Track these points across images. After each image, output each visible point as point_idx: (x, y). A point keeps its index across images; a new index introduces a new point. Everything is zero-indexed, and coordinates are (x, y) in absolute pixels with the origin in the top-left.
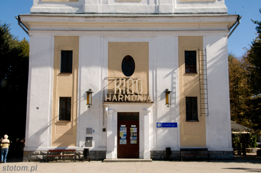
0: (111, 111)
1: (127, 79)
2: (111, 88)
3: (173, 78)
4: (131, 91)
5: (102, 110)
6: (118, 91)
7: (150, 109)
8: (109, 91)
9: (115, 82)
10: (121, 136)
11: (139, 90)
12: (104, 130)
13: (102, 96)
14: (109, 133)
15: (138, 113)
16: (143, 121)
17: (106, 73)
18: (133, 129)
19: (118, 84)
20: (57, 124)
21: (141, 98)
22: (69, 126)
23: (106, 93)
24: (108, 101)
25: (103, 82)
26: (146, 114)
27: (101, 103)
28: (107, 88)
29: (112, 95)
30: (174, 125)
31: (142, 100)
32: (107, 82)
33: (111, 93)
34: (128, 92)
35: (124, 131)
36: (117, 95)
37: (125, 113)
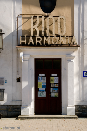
0: (27, 57)
1: (46, 17)
2: (26, 28)
4: (51, 32)
5: (15, 56)
6: (35, 32)
11: (62, 31)
12: (19, 80)
13: (15, 38)
14: (25, 84)
15: (60, 59)
16: (66, 69)
17: (20, 9)
18: (54, 79)
19: (34, 23)
21: (64, 41)
23: (20, 34)
25: (16, 21)
26: (70, 61)
27: (14, 47)
28: (21, 28)
29: (28, 37)
31: (64, 43)
32: (21, 20)
35: (42, 82)
36: (34, 37)
37: (44, 59)
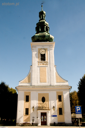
0: (39, 112)
1: (43, 103)
3: (55, 103)
5: (37, 112)
7: (50, 111)
8: (38, 107)
9: (40, 104)
10: (42, 119)
12: (37, 117)
15: (46, 113)
16: (48, 115)
18: (45, 117)
20: (25, 116)
22: (28, 116)
24: (38, 109)
25: (37, 104)
26: (48, 113)
29: (39, 108)
30: (56, 116)
33: (39, 107)
34: (44, 107)
36: (41, 108)
